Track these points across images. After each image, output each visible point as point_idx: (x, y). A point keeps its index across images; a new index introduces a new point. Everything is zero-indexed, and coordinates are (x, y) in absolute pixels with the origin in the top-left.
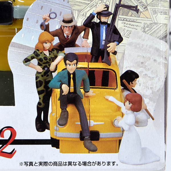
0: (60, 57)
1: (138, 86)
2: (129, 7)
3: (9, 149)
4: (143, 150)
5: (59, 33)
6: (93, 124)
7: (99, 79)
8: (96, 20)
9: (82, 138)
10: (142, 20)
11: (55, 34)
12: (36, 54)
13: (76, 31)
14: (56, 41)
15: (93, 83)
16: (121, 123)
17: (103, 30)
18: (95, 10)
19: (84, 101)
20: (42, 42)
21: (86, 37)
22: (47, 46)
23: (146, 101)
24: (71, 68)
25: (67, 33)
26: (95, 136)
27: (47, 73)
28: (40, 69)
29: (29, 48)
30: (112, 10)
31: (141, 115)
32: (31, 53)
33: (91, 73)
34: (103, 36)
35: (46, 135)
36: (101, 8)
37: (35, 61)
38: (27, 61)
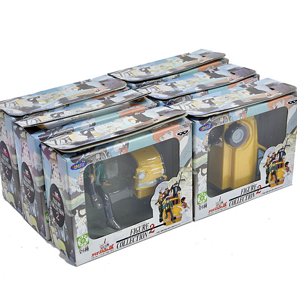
0: (165, 199)
1: (185, 201)
2: (183, 180)
3: (153, 230)
4: (187, 218)
5: (164, 193)
6: (174, 215)
7: (175, 202)
8: (174, 186)
9: (172, 220)
10: (186, 182)
11: (163, 194)
12: (158, 201)
13: (169, 191)
14: (164, 195)
15: (174, 204)
16: (181, 212)
17: (176, 188)
18: (173, 184)
19: (172, 210)
20: (159, 197)
21: (172, 192)
22: (161, 198)
23: (188, 204)
24: (168, 202)
25: (166, 192)
26: (175, 218)
27: (162, 205)
28: (160, 205)
29: (156, 200)
30: (178, 182)
31: (187, 208)
32: (157, 201)
33: (173, 201)
34: (176, 190)
35: (162, 223)
36: (175, 182)
37: (158, 203)
38: (156, 204)
